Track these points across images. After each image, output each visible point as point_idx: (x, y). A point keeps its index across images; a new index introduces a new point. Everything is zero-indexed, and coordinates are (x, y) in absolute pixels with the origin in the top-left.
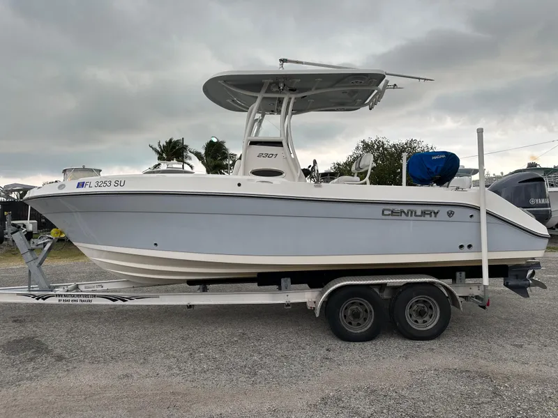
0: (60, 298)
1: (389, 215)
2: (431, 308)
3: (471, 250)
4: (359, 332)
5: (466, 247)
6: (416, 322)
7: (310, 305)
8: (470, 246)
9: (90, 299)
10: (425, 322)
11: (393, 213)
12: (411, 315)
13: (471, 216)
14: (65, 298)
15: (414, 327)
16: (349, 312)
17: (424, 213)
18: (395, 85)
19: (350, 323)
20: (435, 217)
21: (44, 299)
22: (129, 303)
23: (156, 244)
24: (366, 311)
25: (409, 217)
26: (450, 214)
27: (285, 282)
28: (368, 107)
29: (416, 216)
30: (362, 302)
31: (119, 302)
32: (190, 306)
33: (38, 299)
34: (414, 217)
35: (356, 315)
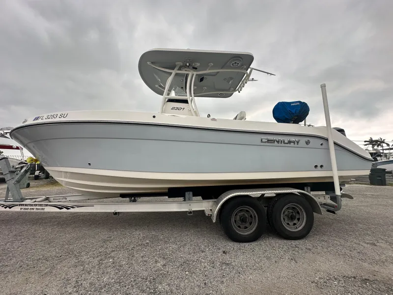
0: (22, 207)
1: (266, 142)
2: (298, 213)
3: (323, 169)
4: (246, 234)
5: (319, 167)
6: (288, 224)
7: (207, 213)
8: (322, 166)
9: (43, 207)
10: (295, 224)
11: (269, 141)
12: (284, 219)
13: (322, 144)
14: (25, 207)
15: (288, 229)
16: (238, 218)
17: (290, 142)
18: (253, 79)
19: (239, 227)
20: (298, 144)
21: (10, 208)
22: (72, 210)
23: (89, 164)
24: (251, 216)
25: (280, 144)
26: (308, 143)
27: (188, 194)
28: (237, 92)
29: (284, 143)
30: (247, 209)
31: (64, 210)
32: (116, 213)
33: (5, 208)
34: (283, 144)
35: (243, 220)
